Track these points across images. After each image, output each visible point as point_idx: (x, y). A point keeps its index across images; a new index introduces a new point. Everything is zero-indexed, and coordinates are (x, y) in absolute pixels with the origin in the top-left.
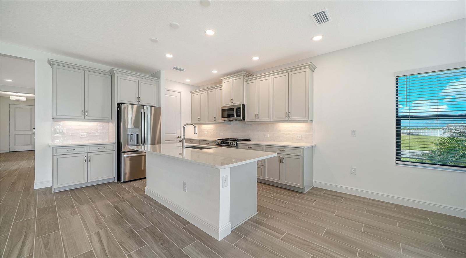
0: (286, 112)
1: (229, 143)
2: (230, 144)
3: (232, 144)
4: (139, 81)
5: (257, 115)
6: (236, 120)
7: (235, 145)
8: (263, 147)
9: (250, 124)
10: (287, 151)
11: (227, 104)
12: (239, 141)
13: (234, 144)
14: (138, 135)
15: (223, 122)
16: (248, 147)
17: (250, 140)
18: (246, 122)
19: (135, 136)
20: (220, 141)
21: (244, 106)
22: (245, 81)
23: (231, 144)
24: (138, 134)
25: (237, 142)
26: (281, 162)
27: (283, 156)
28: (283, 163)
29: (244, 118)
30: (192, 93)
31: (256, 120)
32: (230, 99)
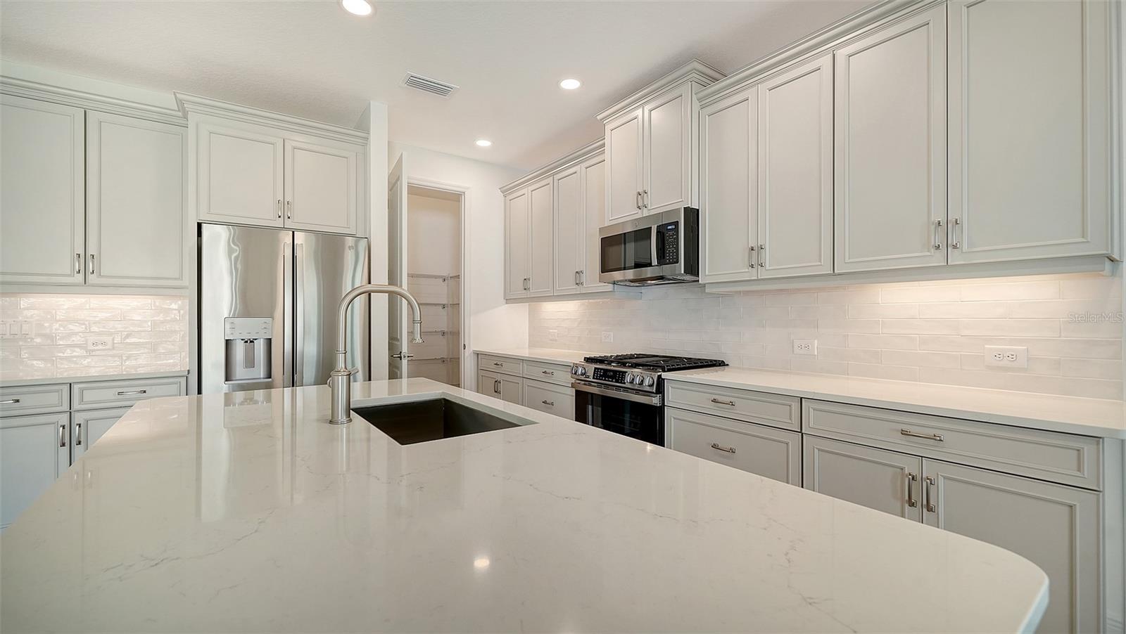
0: (935, 219)
1: (628, 379)
2: (631, 382)
3: (641, 383)
4: (286, 141)
5: (755, 250)
6: (662, 278)
7: (651, 386)
8: (796, 406)
9: (723, 295)
10: (957, 445)
11: (624, 216)
12: (669, 370)
13: (647, 382)
14: (269, 341)
15: (610, 287)
16: (714, 401)
17: (720, 364)
18: (704, 285)
19: (260, 347)
20: (591, 368)
21: (692, 216)
22: (696, 105)
23: (637, 381)
24: (270, 339)
25: (664, 375)
26: (912, 505)
27: (929, 470)
28: (930, 509)
29: (693, 267)
30: (506, 191)
31: (753, 274)
32: (635, 193)
